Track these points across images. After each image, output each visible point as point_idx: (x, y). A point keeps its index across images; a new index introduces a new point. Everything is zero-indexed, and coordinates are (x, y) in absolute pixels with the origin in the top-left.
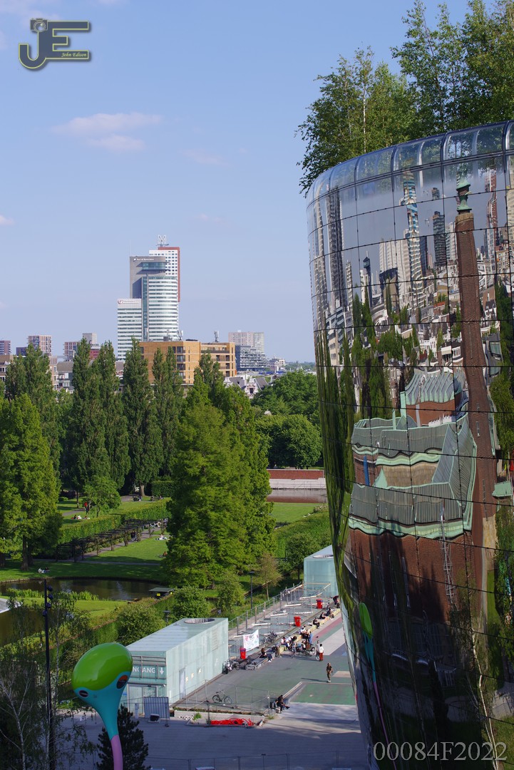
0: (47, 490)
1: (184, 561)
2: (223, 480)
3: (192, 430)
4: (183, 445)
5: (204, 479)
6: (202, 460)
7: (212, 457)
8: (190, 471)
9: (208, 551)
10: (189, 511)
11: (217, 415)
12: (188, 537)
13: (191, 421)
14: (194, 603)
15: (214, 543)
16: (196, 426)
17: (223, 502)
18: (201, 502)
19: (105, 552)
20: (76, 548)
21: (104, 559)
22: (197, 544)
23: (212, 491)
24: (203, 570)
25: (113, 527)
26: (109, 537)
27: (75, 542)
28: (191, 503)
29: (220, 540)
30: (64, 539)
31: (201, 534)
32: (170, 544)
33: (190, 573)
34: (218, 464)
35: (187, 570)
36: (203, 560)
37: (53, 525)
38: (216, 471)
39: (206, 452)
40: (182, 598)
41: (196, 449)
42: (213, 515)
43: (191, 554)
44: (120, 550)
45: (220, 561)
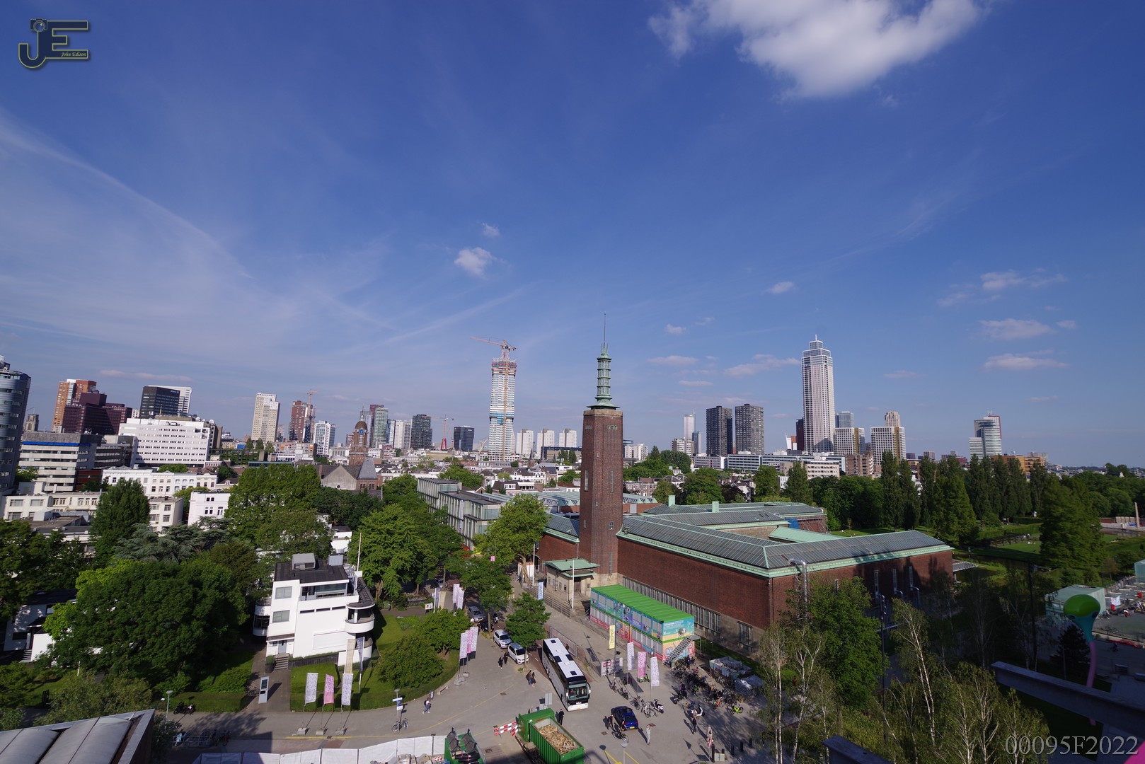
0: (970, 516)
1: (1054, 555)
2: (1074, 520)
3: (1054, 496)
4: (1050, 503)
5: (1063, 519)
6: (1061, 510)
7: (1066, 509)
8: (1055, 514)
9: (1068, 553)
10: (1054, 533)
11: (1067, 489)
12: (1055, 545)
13: (1049, 491)
14: (1075, 577)
15: (1071, 549)
16: (1056, 494)
17: (1075, 530)
18: (1062, 529)
19: (1000, 546)
20: (986, 543)
21: (999, 549)
22: (1061, 548)
23: (1068, 525)
24: (1066, 561)
25: (1001, 535)
26: (1002, 539)
27: (984, 540)
28: (1055, 529)
29: (1075, 548)
30: (981, 538)
31: (1063, 544)
32: (1042, 547)
33: (1058, 562)
34: (1070, 512)
35: (1057, 560)
36: (1065, 556)
37: (975, 531)
38: (1070, 515)
39: (1063, 506)
40: (1066, 574)
41: (1057, 505)
42: (1070, 536)
43: (1058, 553)
44: (1006, 546)
45: (1075, 558)
